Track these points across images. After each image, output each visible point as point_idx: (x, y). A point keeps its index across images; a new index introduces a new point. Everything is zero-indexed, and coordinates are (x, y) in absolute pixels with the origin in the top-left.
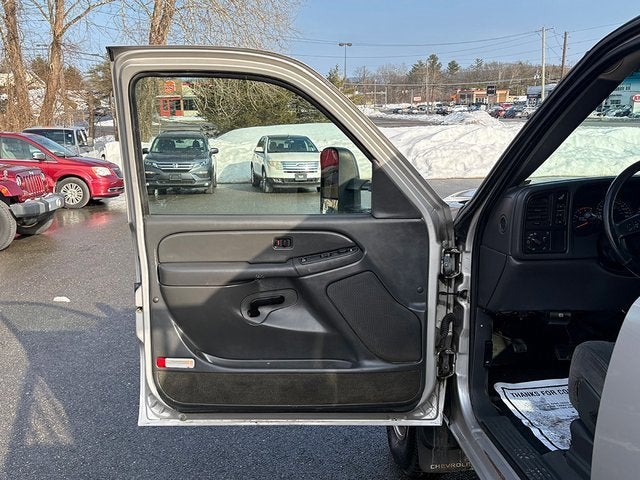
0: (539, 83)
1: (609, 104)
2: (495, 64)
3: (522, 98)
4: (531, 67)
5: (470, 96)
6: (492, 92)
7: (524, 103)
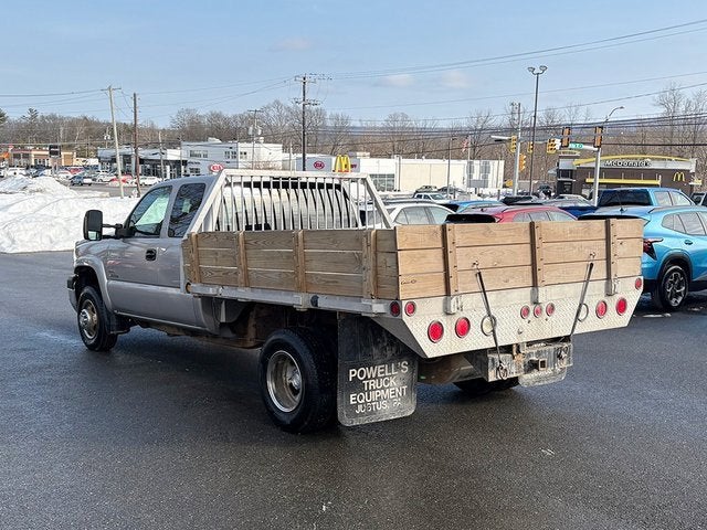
0: (111, 145)
1: (188, 172)
2: (53, 117)
3: (93, 162)
4: (98, 123)
5: (27, 156)
6: (56, 153)
7: (96, 167)
